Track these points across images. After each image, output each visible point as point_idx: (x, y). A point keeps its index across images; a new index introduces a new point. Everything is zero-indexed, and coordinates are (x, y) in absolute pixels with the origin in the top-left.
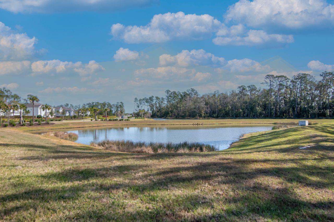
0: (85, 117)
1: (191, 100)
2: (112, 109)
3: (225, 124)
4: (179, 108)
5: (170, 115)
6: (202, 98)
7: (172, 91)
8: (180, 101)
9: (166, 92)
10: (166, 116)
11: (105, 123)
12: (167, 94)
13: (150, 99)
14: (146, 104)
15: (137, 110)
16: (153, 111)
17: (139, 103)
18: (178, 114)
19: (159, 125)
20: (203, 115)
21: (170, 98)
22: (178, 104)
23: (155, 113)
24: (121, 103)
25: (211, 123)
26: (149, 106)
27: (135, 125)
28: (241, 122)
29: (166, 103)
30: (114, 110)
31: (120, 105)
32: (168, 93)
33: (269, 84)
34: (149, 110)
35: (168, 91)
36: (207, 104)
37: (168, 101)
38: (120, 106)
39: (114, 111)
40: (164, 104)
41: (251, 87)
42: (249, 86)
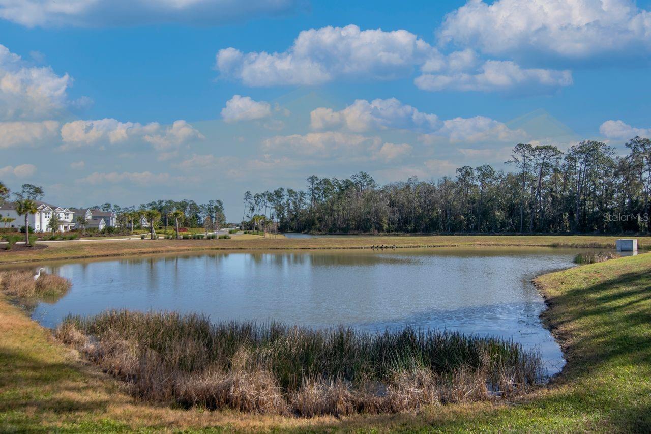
0: (136, 231)
1: (360, 196)
2: (199, 214)
3: (443, 246)
4: (336, 213)
5: (318, 226)
6: (383, 191)
7: (321, 177)
8: (338, 198)
9: (310, 180)
10: (310, 229)
11: (171, 245)
12: (310, 184)
13: (276, 193)
14: (268, 204)
15: (250, 216)
16: (282, 219)
17: (254, 202)
18: (334, 225)
19: (296, 249)
20: (386, 227)
21: (317, 192)
22: (333, 203)
23: (287, 222)
24: (218, 201)
25: (412, 245)
26: (275, 208)
27: (241, 249)
28: (477, 242)
29: (309, 202)
30: (203, 217)
31: (216, 207)
32: (313, 182)
33: (521, 164)
34: (275, 216)
35: (313, 179)
36: (392, 204)
37: (312, 199)
38: (216, 210)
39: (203, 219)
40: (305, 204)
41: (483, 169)
42: (480, 167)
